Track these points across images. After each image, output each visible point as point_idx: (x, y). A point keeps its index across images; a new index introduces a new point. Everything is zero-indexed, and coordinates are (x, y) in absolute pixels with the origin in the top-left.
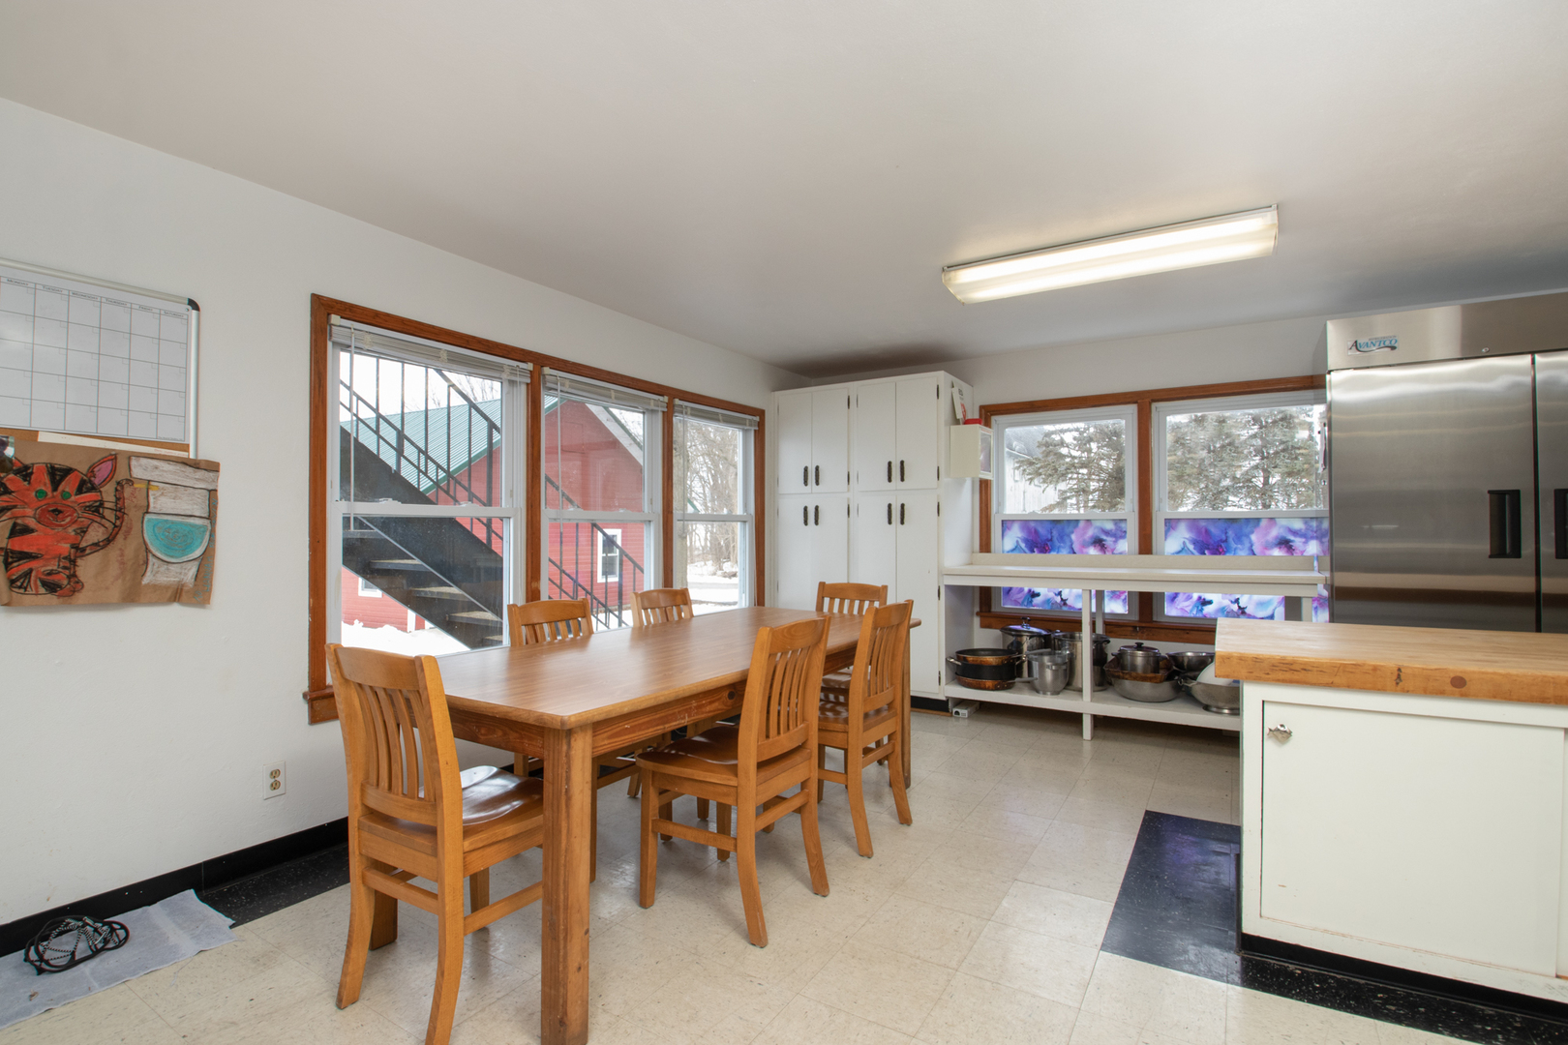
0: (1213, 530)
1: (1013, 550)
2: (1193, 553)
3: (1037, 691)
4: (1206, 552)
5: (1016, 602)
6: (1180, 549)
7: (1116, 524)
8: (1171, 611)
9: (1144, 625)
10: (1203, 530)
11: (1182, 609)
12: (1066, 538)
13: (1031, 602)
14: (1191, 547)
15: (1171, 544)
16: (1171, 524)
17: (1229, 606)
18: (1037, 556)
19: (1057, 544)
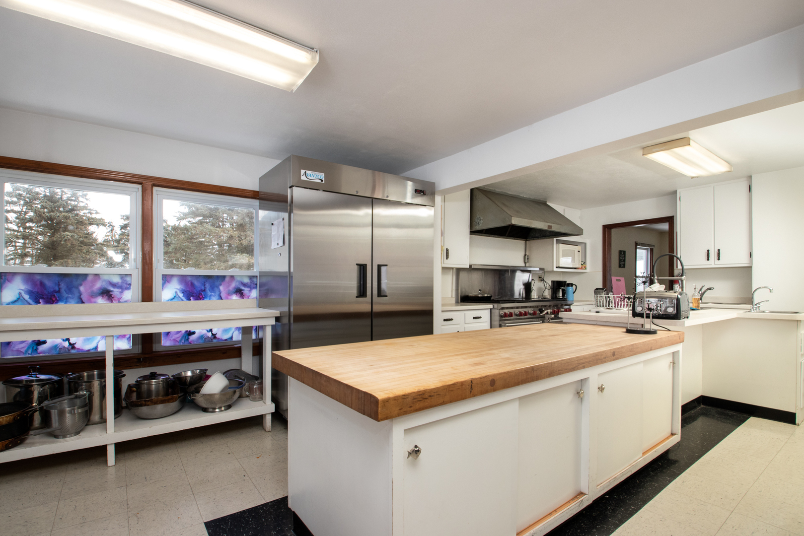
0: (196, 283)
1: (14, 302)
2: (182, 300)
3: (56, 437)
4: (191, 298)
5: (19, 352)
6: (173, 297)
7: (122, 278)
8: (165, 343)
9: (147, 356)
10: (190, 283)
11: (174, 340)
12: (74, 290)
13: (37, 349)
14: (181, 295)
15: (167, 293)
16: (166, 279)
17: (206, 334)
18: (42, 307)
19: (65, 295)
